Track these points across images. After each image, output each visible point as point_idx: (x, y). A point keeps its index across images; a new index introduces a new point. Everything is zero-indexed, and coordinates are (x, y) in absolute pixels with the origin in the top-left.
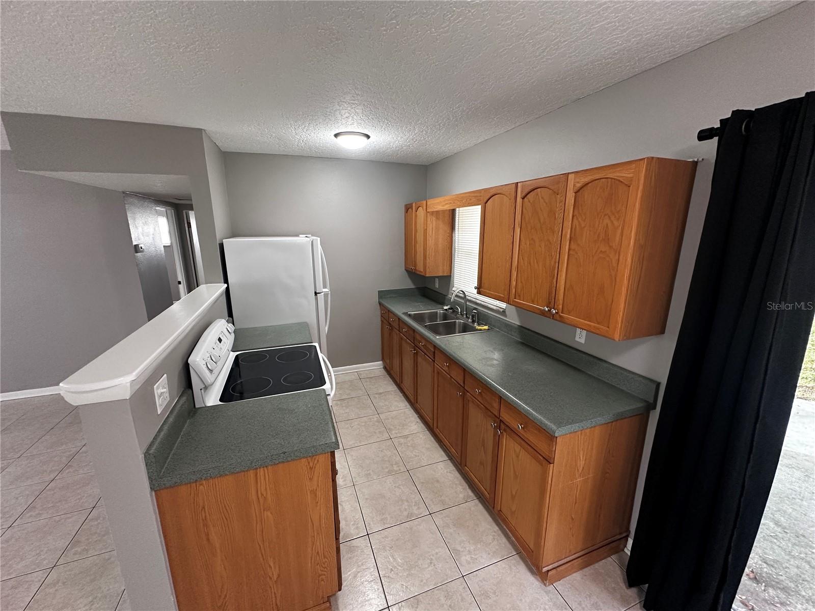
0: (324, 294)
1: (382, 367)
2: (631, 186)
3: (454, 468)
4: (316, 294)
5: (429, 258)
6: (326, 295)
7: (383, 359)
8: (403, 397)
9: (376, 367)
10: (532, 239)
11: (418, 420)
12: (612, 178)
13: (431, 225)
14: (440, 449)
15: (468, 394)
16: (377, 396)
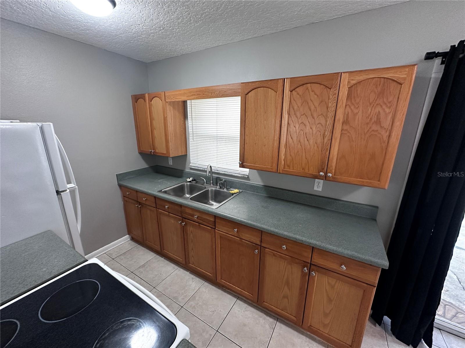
0: (70, 191)
1: (129, 239)
2: (403, 85)
3: (246, 305)
4: (58, 192)
5: (171, 141)
6: (72, 192)
7: (129, 233)
8: (165, 260)
9: (124, 241)
10: (302, 123)
11: (192, 276)
12: (385, 78)
13: (170, 113)
14: (226, 294)
15: (267, 249)
16: (141, 270)
